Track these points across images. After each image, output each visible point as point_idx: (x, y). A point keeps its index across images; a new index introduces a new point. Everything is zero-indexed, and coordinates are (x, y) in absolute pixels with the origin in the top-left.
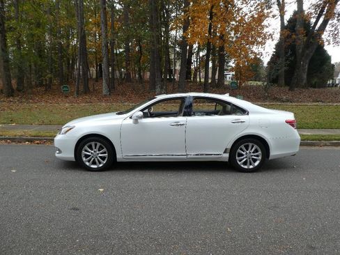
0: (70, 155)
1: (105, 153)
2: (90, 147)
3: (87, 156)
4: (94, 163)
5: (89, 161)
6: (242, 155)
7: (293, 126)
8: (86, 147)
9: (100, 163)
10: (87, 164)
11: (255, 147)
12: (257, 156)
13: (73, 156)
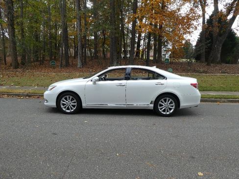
0: (53, 104)
1: (75, 103)
2: (66, 99)
3: (64, 105)
4: (68, 109)
5: (65, 108)
6: (163, 105)
7: (195, 87)
8: (63, 99)
9: (72, 109)
10: (64, 109)
11: (171, 100)
12: (172, 106)
13: (55, 104)
